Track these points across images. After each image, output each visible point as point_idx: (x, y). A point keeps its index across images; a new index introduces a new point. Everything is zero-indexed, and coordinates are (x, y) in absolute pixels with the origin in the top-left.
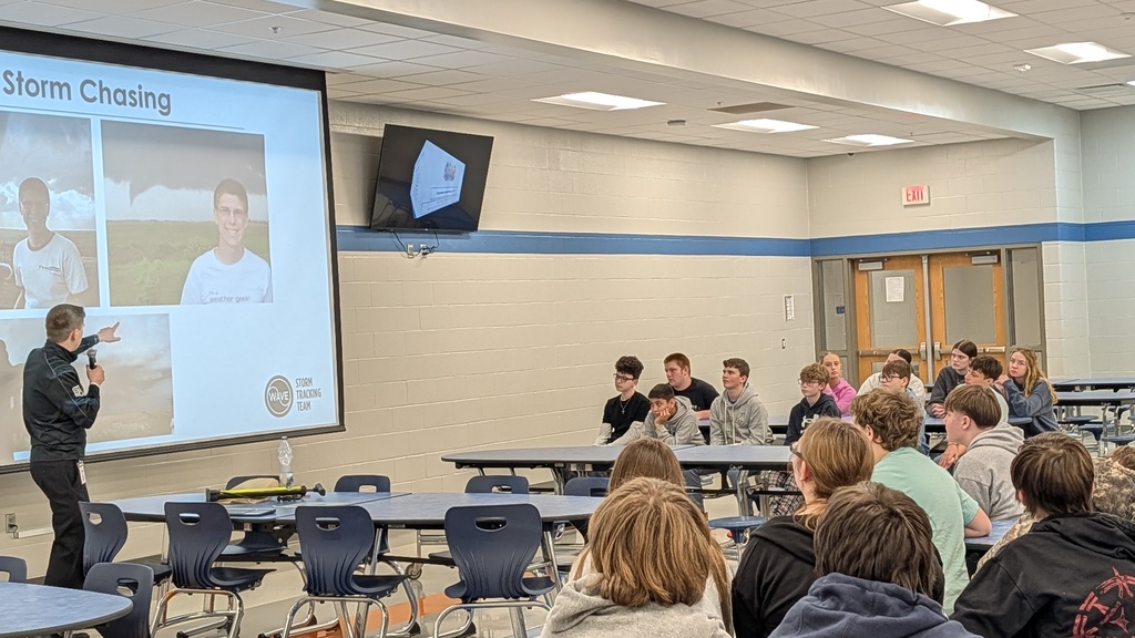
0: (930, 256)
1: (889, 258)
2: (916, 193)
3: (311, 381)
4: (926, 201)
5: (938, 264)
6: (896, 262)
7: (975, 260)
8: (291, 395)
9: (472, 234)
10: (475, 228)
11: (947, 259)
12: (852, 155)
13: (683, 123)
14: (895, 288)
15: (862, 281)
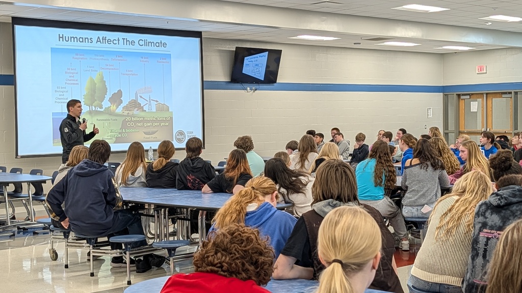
0: (487, 94)
1: (472, 94)
2: (481, 69)
3: (192, 132)
4: (485, 72)
5: (490, 97)
6: (475, 96)
7: (503, 96)
8: (185, 137)
9: (275, 84)
10: (275, 82)
11: (493, 95)
12: (456, 53)
13: (360, 43)
14: (475, 106)
15: (462, 103)
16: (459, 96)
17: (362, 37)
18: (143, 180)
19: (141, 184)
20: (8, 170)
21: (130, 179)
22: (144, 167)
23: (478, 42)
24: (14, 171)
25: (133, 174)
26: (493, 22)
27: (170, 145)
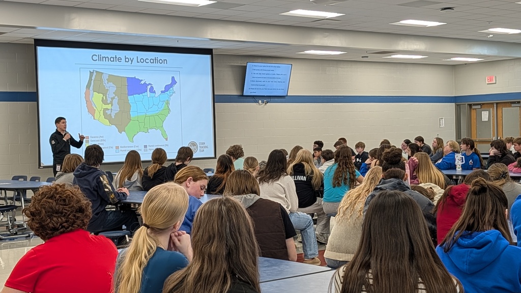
0: (497, 103)
1: (483, 104)
2: (491, 79)
3: (204, 143)
4: (494, 82)
5: (500, 106)
6: (486, 106)
7: (513, 105)
9: (286, 97)
11: (503, 105)
12: (466, 64)
13: (368, 57)
14: (485, 116)
15: (474, 113)
16: (470, 106)
17: (367, 51)
18: (139, 184)
19: (137, 188)
20: (29, 179)
21: (126, 183)
22: (140, 172)
23: (482, 54)
24: (33, 179)
25: (129, 179)
26: (495, 34)
27: (163, 152)
